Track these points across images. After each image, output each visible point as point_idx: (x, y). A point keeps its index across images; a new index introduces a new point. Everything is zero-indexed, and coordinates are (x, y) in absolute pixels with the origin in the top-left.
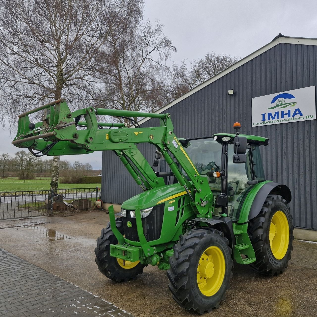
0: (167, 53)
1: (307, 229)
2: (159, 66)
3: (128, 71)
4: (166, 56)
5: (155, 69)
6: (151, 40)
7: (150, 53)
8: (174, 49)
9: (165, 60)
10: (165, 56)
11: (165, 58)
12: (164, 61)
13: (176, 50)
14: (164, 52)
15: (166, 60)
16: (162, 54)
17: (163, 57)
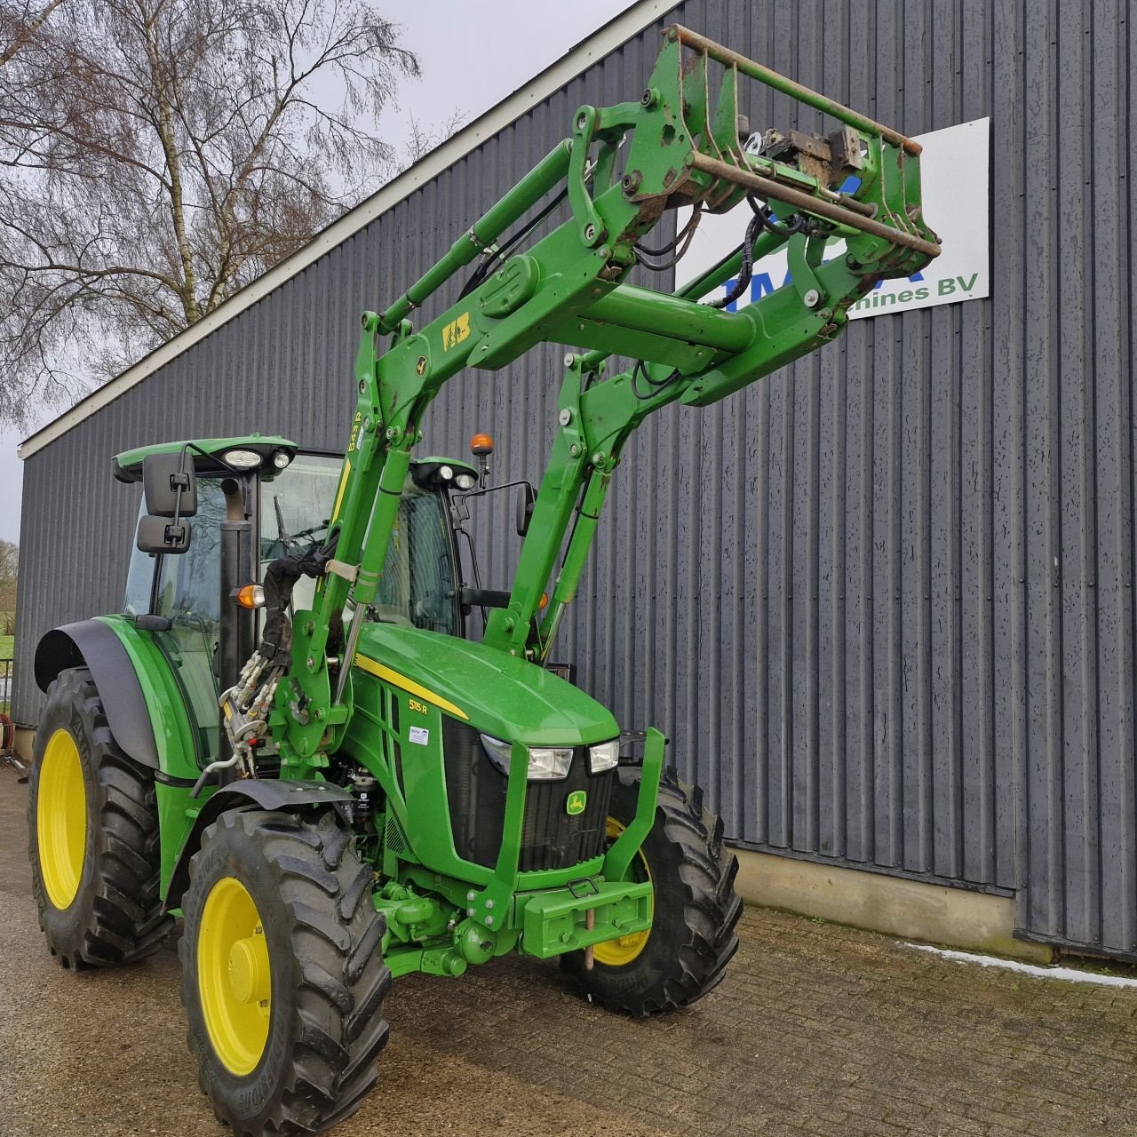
0: (379, 80)
1: (936, 884)
2: (348, 136)
3: (203, 142)
4: (377, 93)
5: (333, 149)
6: (307, 19)
7: (303, 76)
8: (410, 62)
9: (371, 109)
10: (372, 89)
11: (371, 100)
12: (369, 114)
13: (417, 67)
14: (369, 74)
15: (378, 109)
16: (360, 86)
17: (363, 97)
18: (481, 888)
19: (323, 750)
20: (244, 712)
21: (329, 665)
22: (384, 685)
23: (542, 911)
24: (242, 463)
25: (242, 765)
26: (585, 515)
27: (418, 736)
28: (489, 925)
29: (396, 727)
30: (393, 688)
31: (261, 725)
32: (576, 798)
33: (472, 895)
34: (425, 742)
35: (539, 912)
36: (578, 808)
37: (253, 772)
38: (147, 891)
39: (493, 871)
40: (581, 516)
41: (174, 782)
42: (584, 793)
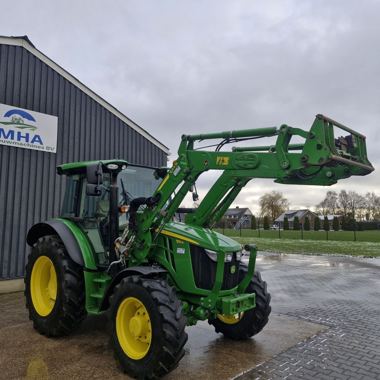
18: (205, 296)
19: (147, 257)
20: (124, 245)
21: (150, 230)
22: (165, 236)
23: (229, 301)
24: (112, 168)
25: (122, 262)
26: (230, 198)
27: (181, 251)
28: (210, 307)
29: (171, 248)
30: (169, 237)
31: (130, 249)
32: (233, 268)
33: (202, 299)
34: (184, 252)
35: (228, 302)
36: (233, 271)
37: (125, 264)
38: (78, 314)
39: (211, 291)
40: (229, 198)
41: (89, 270)
42: (235, 266)
